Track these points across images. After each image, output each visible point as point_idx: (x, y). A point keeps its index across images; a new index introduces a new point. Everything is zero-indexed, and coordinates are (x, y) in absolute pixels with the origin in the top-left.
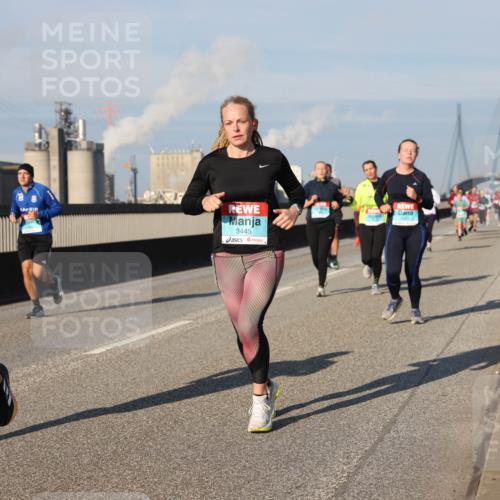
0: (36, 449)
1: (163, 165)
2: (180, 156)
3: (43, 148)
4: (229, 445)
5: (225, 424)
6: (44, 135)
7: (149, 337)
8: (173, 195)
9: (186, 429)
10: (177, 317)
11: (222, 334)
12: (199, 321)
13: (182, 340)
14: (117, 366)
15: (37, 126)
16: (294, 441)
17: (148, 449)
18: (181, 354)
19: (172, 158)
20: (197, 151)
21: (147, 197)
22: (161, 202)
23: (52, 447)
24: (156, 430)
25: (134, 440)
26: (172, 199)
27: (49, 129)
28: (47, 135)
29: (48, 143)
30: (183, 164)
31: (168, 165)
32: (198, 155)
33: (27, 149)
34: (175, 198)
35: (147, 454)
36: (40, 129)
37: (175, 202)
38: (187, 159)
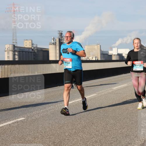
0: (53, 131)
1: (89, 49)
2: (94, 46)
3: (54, 44)
4: (108, 131)
5: (107, 125)
6: (55, 40)
8: (92, 57)
9: (96, 125)
10: (93, 93)
12: (99, 94)
13: (94, 100)
14: (76, 107)
15: (53, 38)
16: (128, 130)
17: (85, 131)
18: (94, 104)
19: (90, 47)
21: (84, 58)
22: (88, 60)
23: (57, 130)
24: (87, 126)
25: (81, 129)
27: (56, 39)
28: (56, 40)
29: (56, 43)
30: (94, 48)
31: (90, 49)
32: (99, 46)
33: (50, 44)
34: (92, 58)
35: (85, 133)
36: (54, 39)
37: (92, 60)
38: (96, 47)
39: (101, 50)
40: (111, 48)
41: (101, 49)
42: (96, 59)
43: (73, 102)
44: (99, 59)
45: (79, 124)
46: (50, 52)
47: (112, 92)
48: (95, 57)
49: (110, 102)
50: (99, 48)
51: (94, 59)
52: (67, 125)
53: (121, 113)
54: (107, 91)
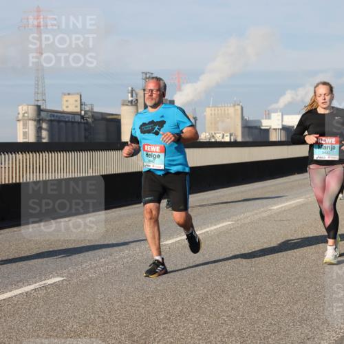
0: (128, 308)
1: (215, 114)
2: (226, 108)
3: (133, 103)
4: (260, 308)
5: (257, 294)
6: (134, 95)
7: (204, 233)
8: (221, 135)
9: (231, 296)
10: (223, 220)
11: (255, 231)
12: (239, 222)
13: (227, 235)
14: (183, 252)
15: (130, 88)
16: (306, 307)
17: (204, 309)
18: (227, 245)
19: (218, 110)
20: (239, 105)
21: (203, 137)
22: (213, 140)
23: (139, 307)
24: (209, 296)
25: (194, 303)
26: (221, 138)
27: (137, 91)
28: (137, 95)
29: (137, 100)
30: (228, 114)
31: (218, 114)
32: (239, 108)
33: (123, 105)
34: (223, 138)
35: (204, 313)
36: (132, 91)
37: (223, 140)
38: (231, 110)
39: (242, 117)
40: (267, 112)
41: (244, 115)
42: (231, 139)
43: (178, 239)
44: (239, 139)
45: (191, 291)
46: (123, 122)
47: (269, 216)
48: (228, 135)
49: (265, 241)
50: (240, 112)
51: (227, 139)
52: (163, 295)
53: (289, 266)
54: (256, 214)
